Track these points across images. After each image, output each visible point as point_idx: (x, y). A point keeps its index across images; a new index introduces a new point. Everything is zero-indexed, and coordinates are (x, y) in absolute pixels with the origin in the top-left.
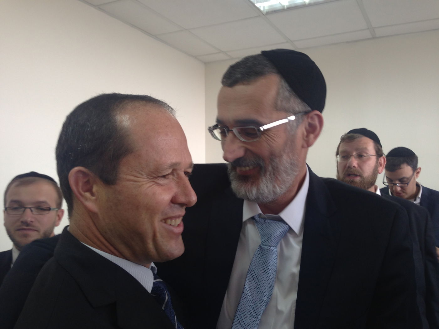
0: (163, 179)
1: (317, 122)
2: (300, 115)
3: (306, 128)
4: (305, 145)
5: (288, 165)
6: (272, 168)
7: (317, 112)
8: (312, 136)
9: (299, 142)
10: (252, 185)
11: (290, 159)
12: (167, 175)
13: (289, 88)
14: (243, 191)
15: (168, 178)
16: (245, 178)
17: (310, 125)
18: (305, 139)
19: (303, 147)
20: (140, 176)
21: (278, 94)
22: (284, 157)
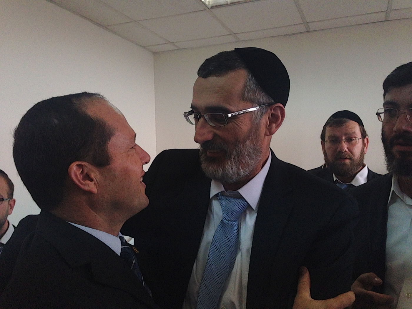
1: (279, 113)
2: (263, 106)
3: (269, 117)
4: (268, 134)
6: (237, 152)
7: (280, 105)
8: (274, 125)
9: (263, 130)
10: (218, 166)
11: (254, 145)
14: (211, 170)
16: (212, 160)
17: (273, 115)
18: (268, 127)
21: (245, 86)
22: (248, 143)
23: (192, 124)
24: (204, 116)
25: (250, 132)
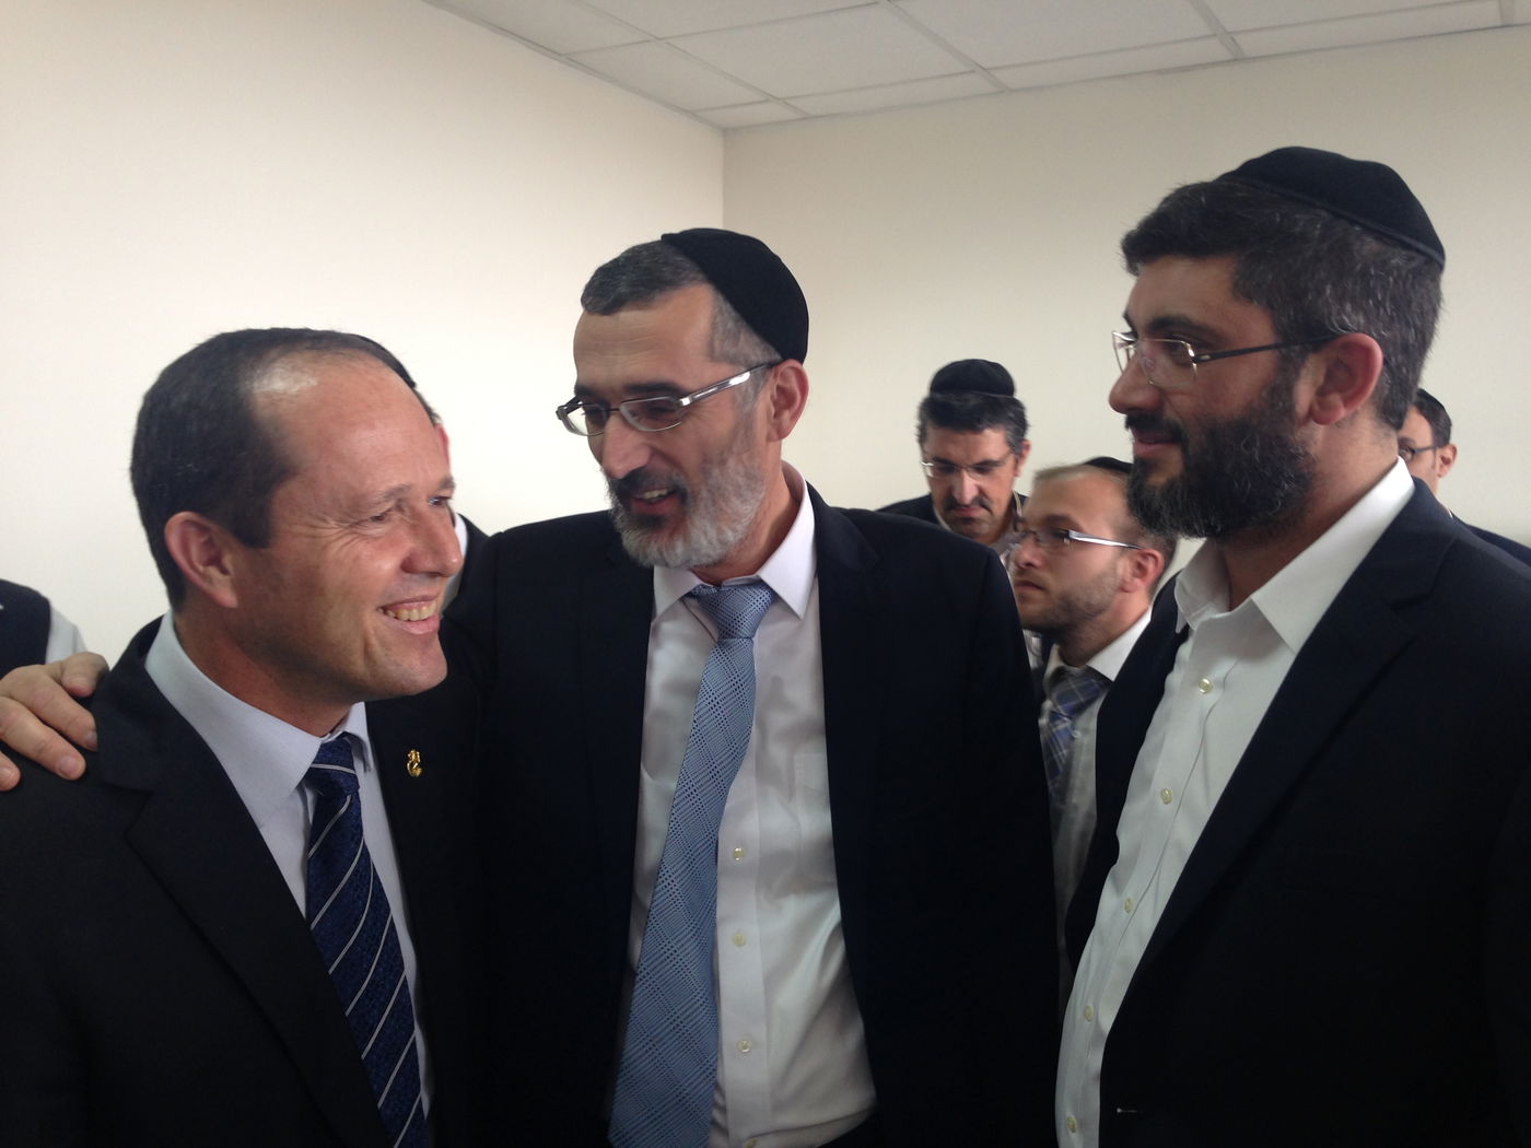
0: (376, 524)
1: (794, 384)
2: (759, 370)
3: (772, 397)
4: (775, 435)
5: (741, 480)
6: (709, 491)
7: (794, 363)
8: (786, 415)
9: (762, 427)
10: (671, 535)
11: (745, 467)
12: (385, 513)
13: (734, 314)
14: (655, 549)
15: (390, 520)
16: (651, 523)
17: (781, 390)
18: (773, 421)
19: (769, 439)
20: (322, 524)
21: (714, 326)
22: (731, 463)
23: (582, 434)
24: (618, 410)
25: (734, 433)
